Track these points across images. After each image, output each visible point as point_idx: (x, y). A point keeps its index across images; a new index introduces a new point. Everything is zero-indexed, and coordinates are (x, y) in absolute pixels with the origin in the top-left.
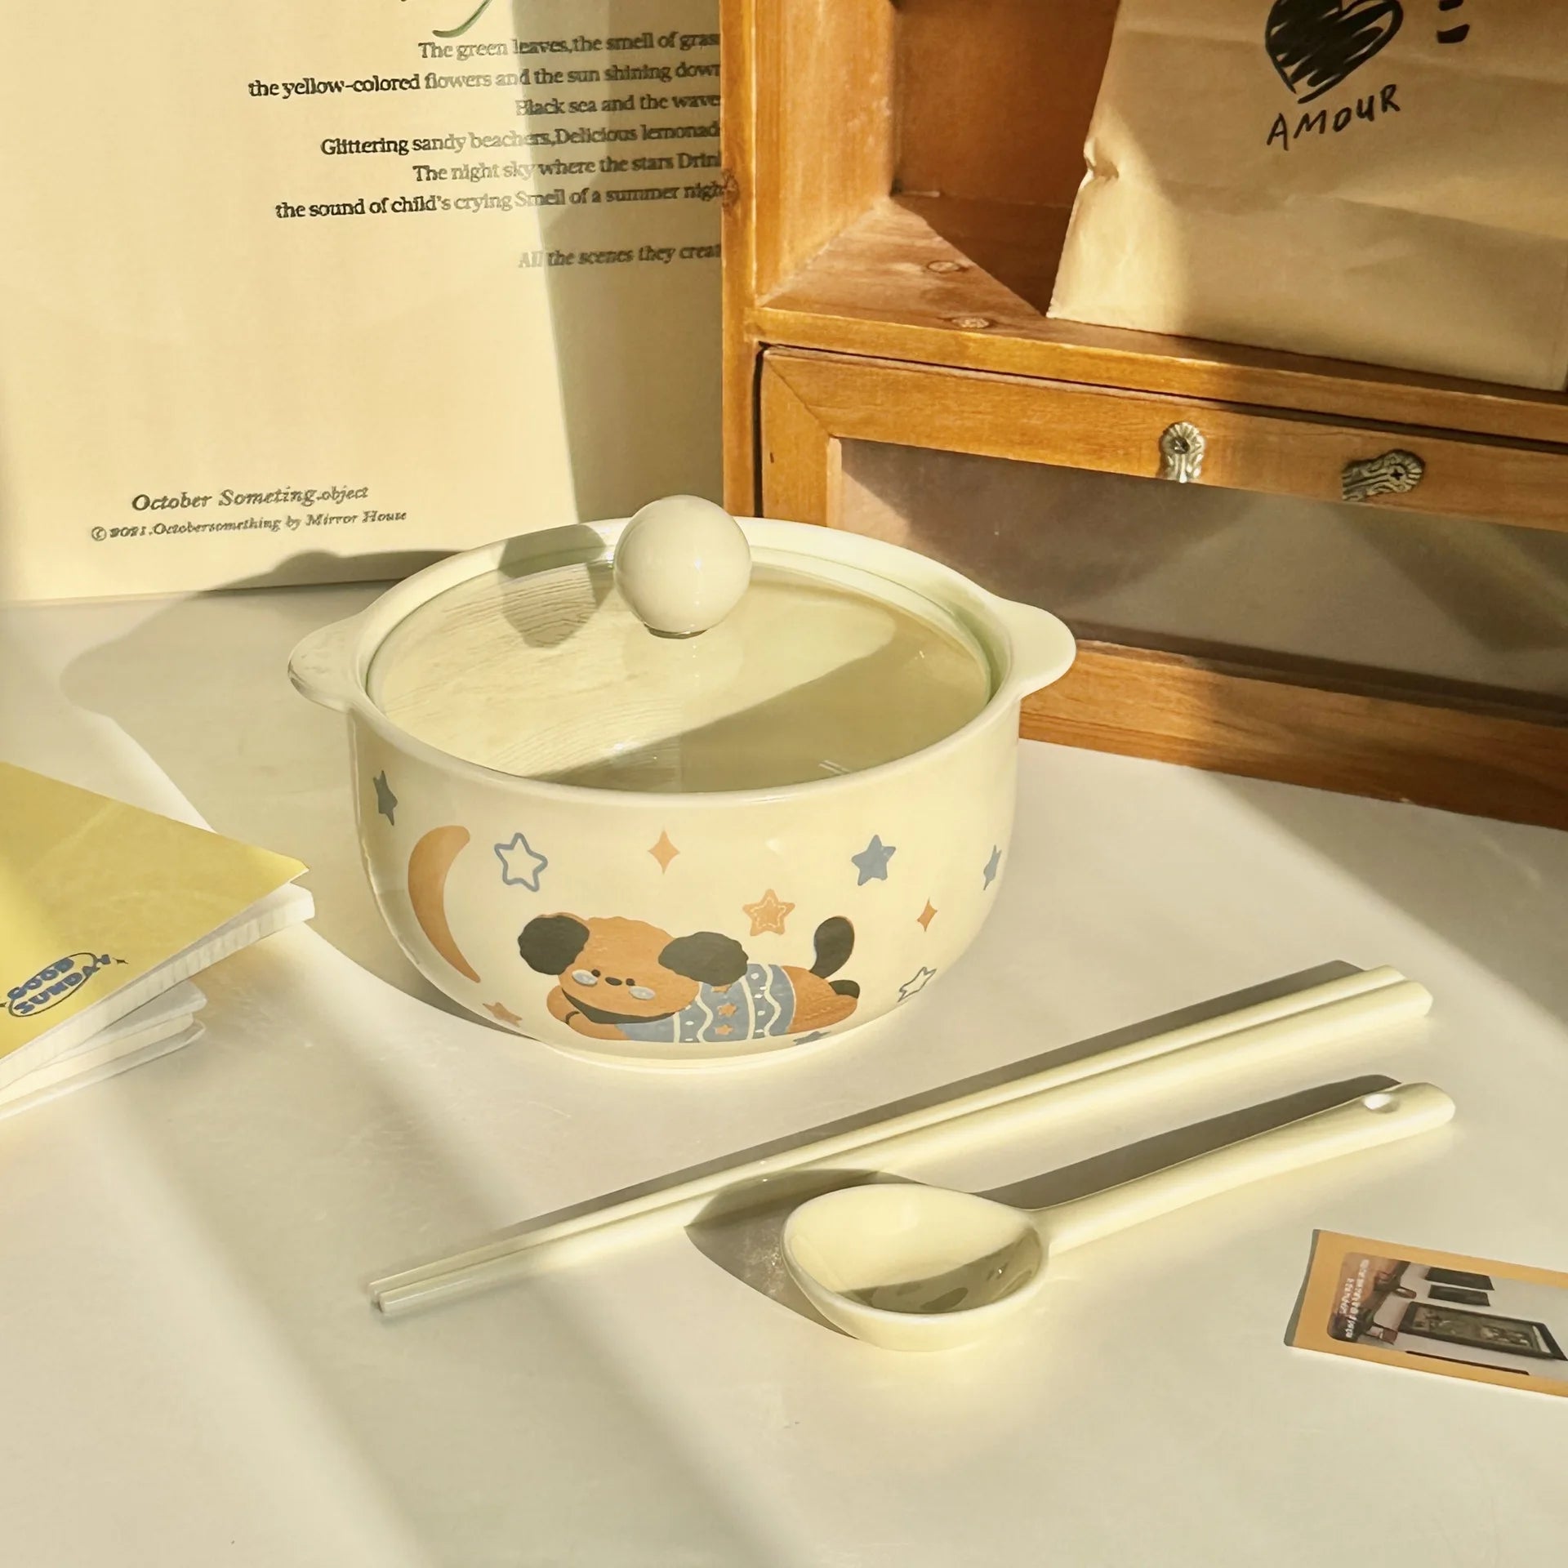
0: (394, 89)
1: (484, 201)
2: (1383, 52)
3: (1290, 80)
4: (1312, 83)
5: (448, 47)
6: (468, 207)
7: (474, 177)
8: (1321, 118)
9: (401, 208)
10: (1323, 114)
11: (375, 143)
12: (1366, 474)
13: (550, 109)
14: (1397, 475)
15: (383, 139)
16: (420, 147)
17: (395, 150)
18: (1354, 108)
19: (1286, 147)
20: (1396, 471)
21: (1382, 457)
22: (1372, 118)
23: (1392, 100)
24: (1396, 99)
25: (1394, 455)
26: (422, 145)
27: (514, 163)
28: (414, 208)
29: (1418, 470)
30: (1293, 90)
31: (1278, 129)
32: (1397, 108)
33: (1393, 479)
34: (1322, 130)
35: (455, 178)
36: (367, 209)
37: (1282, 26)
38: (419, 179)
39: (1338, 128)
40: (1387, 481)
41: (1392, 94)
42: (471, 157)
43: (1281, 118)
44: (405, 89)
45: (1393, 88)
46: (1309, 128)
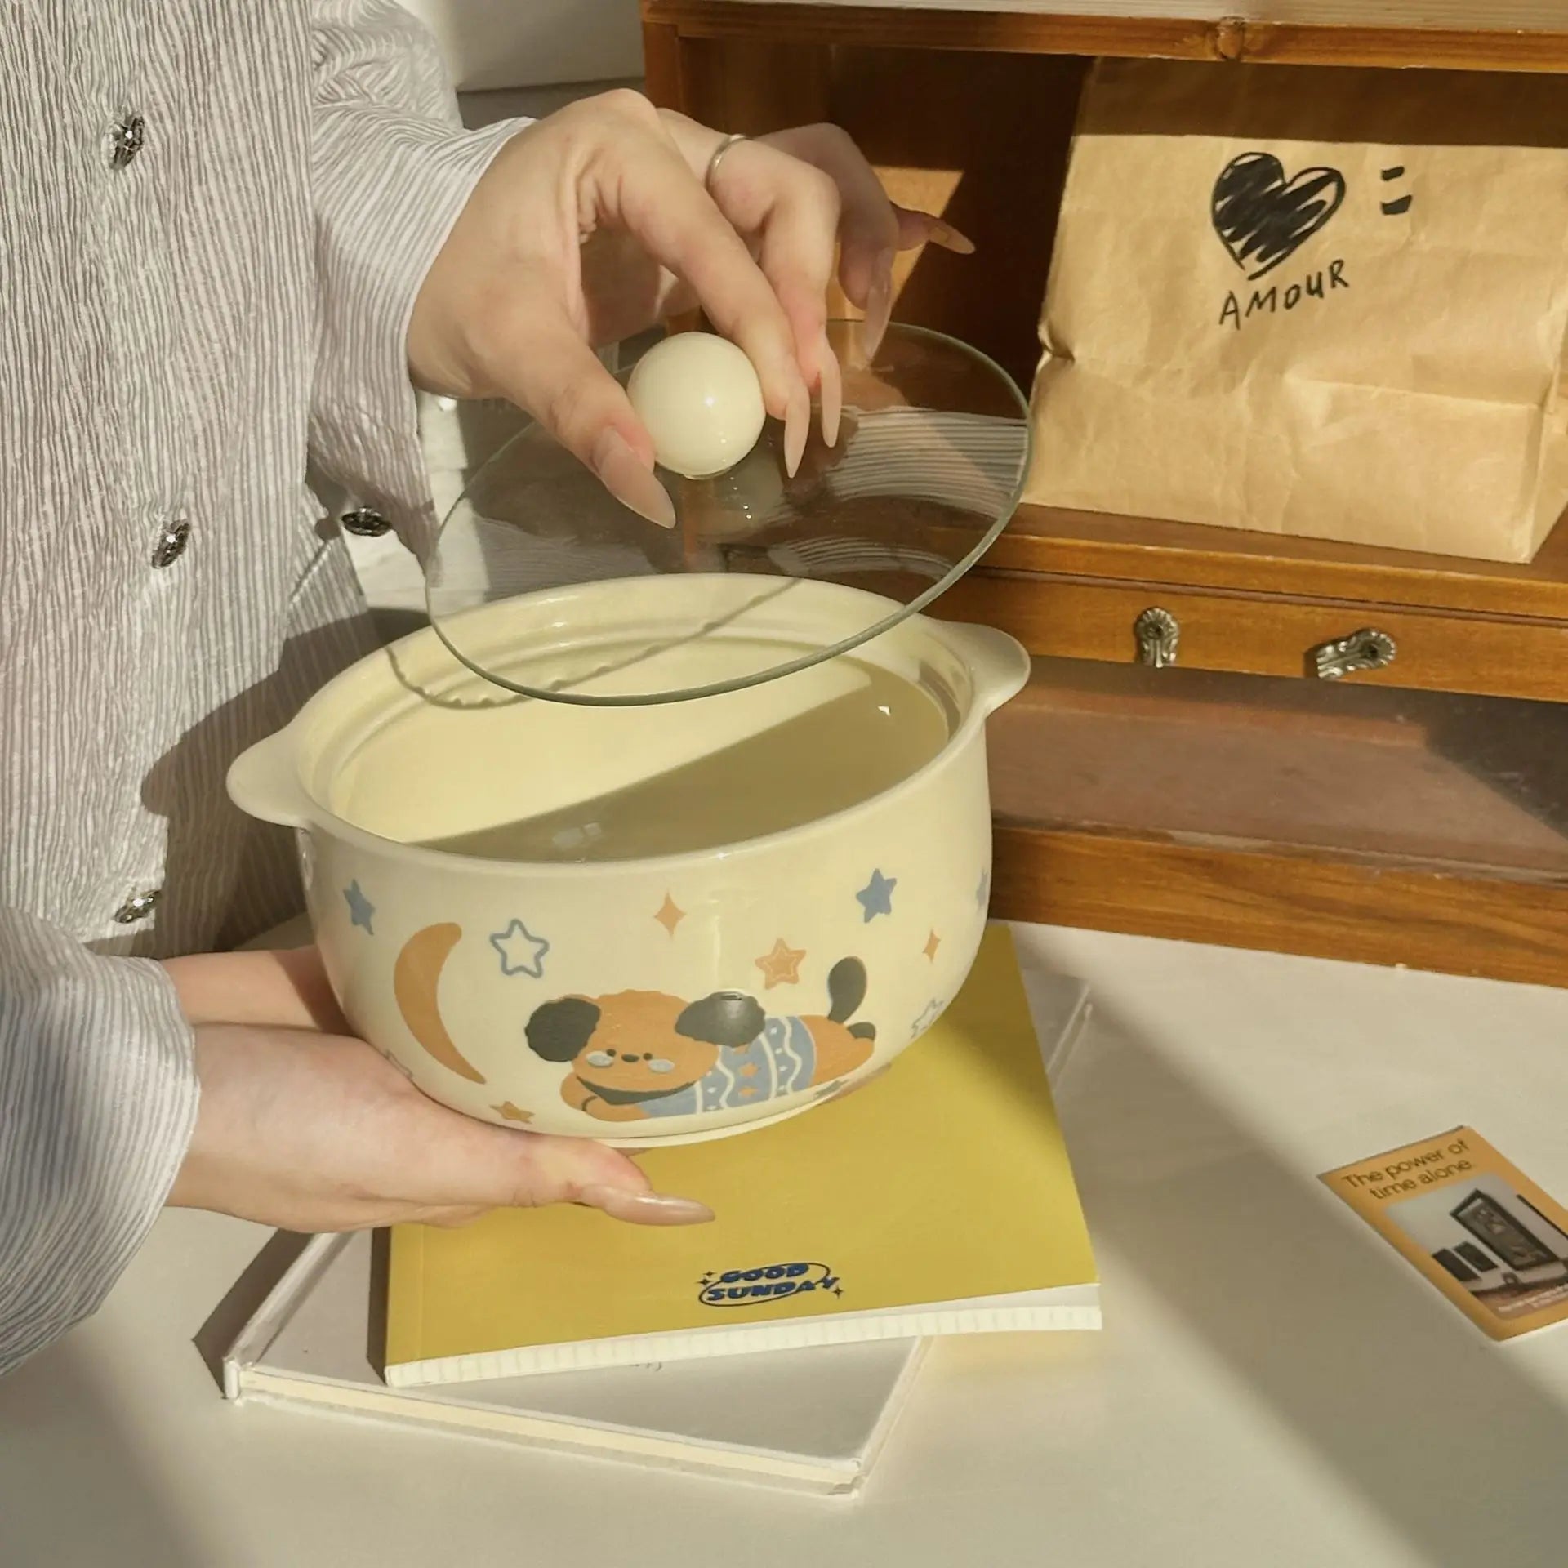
2: (1332, 225)
3: (1239, 256)
4: (1261, 258)
8: (1270, 298)
10: (1273, 292)
18: (1302, 284)
19: (1239, 326)
22: (1321, 296)
24: (1342, 276)
30: (1242, 266)
31: (1230, 307)
32: (1344, 284)
34: (1273, 309)
37: (1227, 200)
39: (1288, 306)
41: (1339, 271)
43: (1232, 297)
45: (1340, 263)
46: (1260, 305)
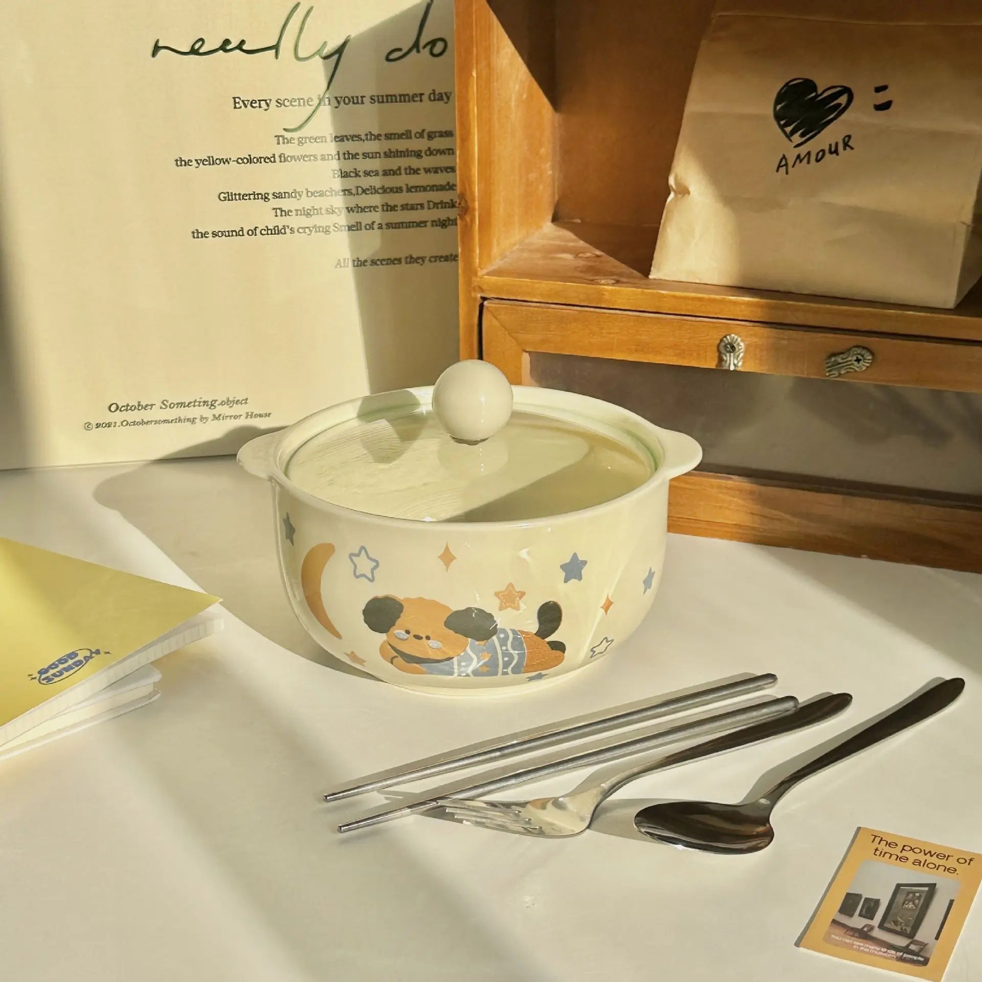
0: (261, 162)
1: (314, 229)
2: (844, 116)
3: (789, 135)
4: (802, 135)
5: (292, 138)
6: (305, 232)
7: (308, 215)
8: (807, 156)
9: (266, 232)
10: (809, 153)
11: (250, 195)
12: (840, 360)
13: (352, 174)
14: (858, 360)
15: (254, 192)
16: (277, 198)
17: (262, 198)
18: (827, 149)
19: (787, 173)
20: (857, 358)
21: (849, 350)
22: (838, 154)
23: (850, 144)
24: (850, 143)
25: (856, 349)
26: (278, 196)
27: (332, 206)
28: (273, 232)
29: (870, 357)
30: (791, 141)
31: (783, 163)
32: (852, 148)
33: (856, 363)
34: (809, 162)
35: (297, 215)
36: (245, 233)
37: (783, 104)
38: (276, 216)
39: (818, 161)
40: (852, 364)
41: (849, 140)
42: (306, 203)
43: (784, 157)
44: (267, 162)
45: (849, 137)
46: (801, 161)
